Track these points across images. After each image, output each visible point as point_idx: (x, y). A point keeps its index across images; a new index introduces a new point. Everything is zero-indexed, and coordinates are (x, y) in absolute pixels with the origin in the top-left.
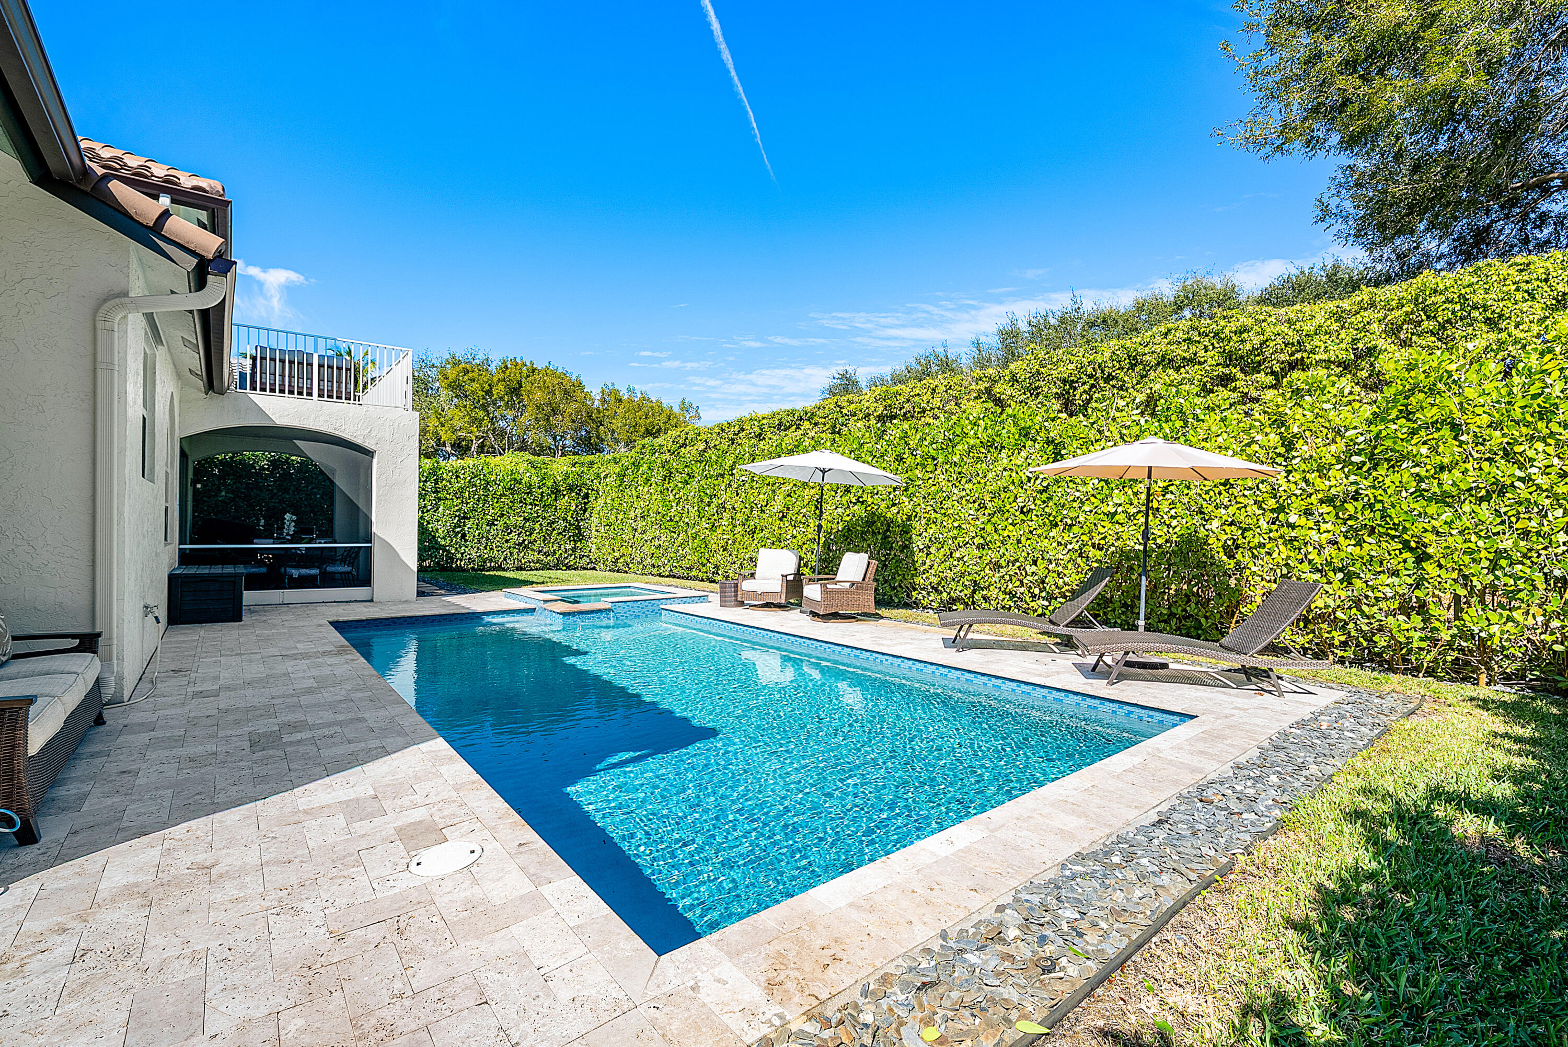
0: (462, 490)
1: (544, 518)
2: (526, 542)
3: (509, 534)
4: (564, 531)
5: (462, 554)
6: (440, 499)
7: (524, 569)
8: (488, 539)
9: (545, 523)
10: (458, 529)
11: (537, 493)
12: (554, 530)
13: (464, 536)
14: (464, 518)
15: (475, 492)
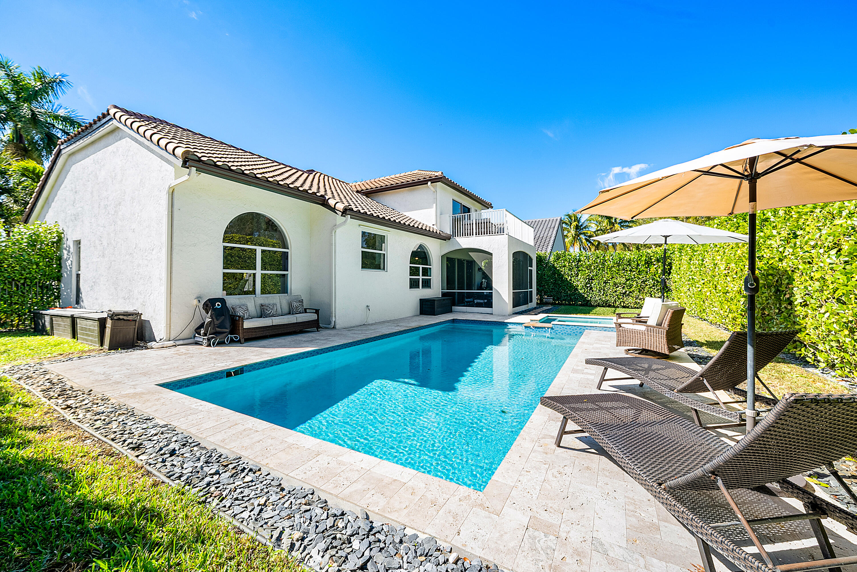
0: (590, 266)
1: (639, 279)
2: (628, 292)
3: (616, 288)
4: (653, 286)
5: (591, 298)
6: (579, 271)
7: (628, 307)
8: (604, 290)
9: (640, 281)
10: (589, 285)
11: (634, 264)
12: (647, 285)
13: (591, 288)
14: (592, 279)
15: (597, 266)
